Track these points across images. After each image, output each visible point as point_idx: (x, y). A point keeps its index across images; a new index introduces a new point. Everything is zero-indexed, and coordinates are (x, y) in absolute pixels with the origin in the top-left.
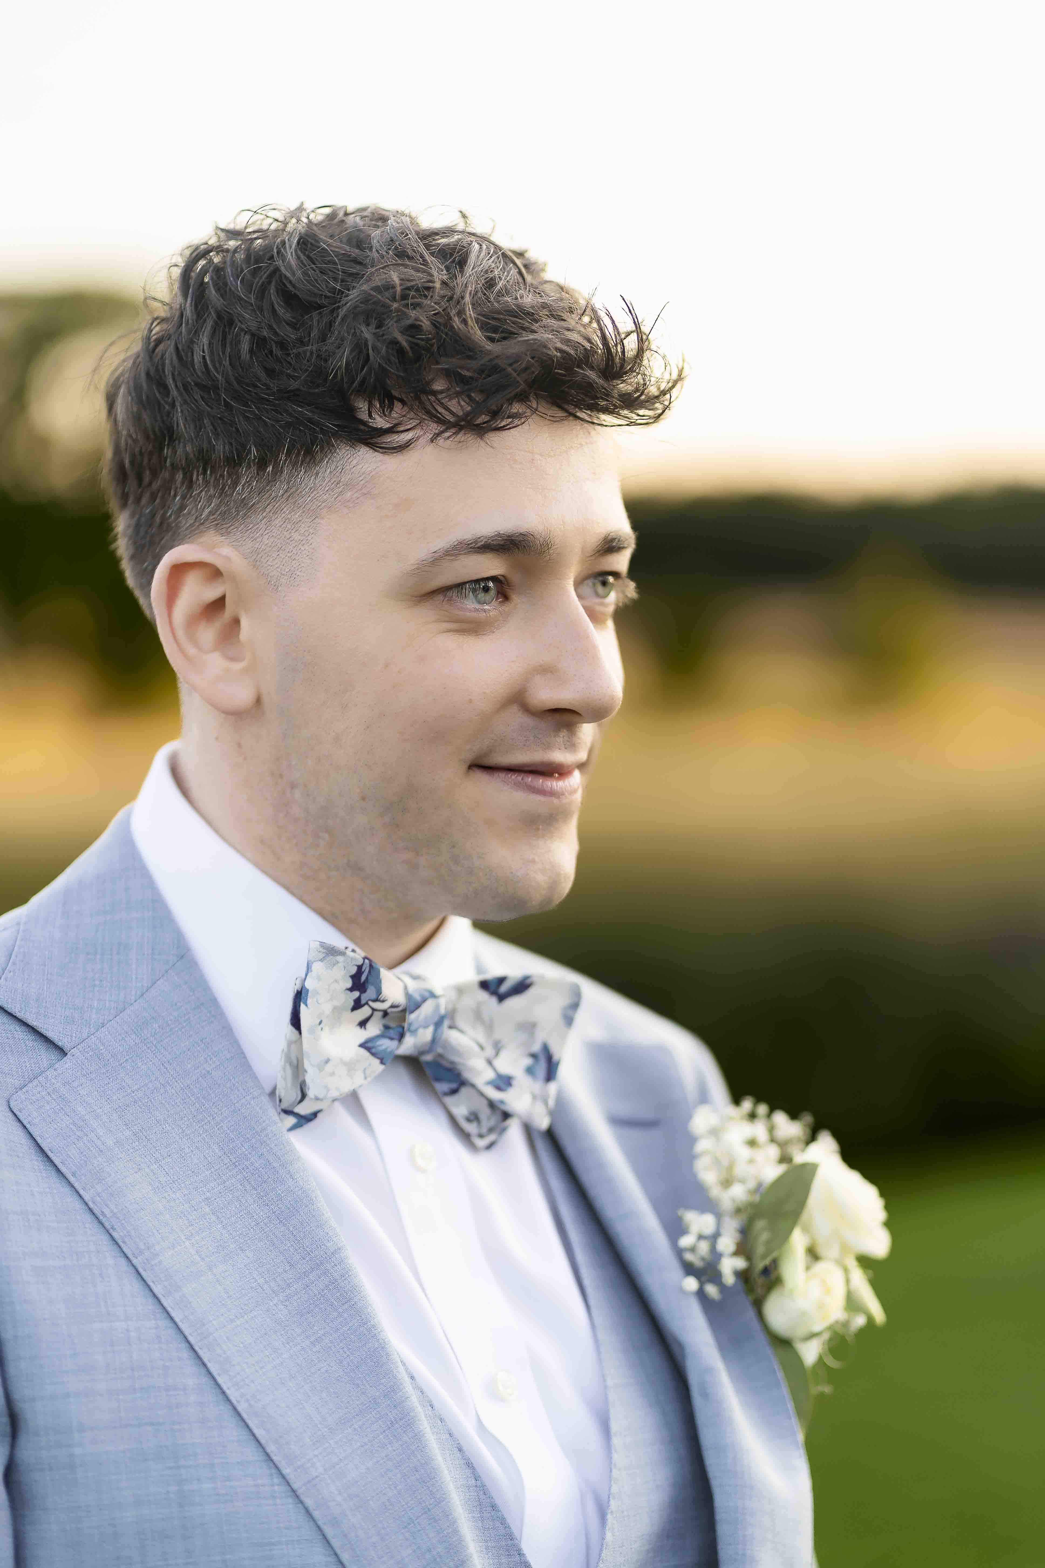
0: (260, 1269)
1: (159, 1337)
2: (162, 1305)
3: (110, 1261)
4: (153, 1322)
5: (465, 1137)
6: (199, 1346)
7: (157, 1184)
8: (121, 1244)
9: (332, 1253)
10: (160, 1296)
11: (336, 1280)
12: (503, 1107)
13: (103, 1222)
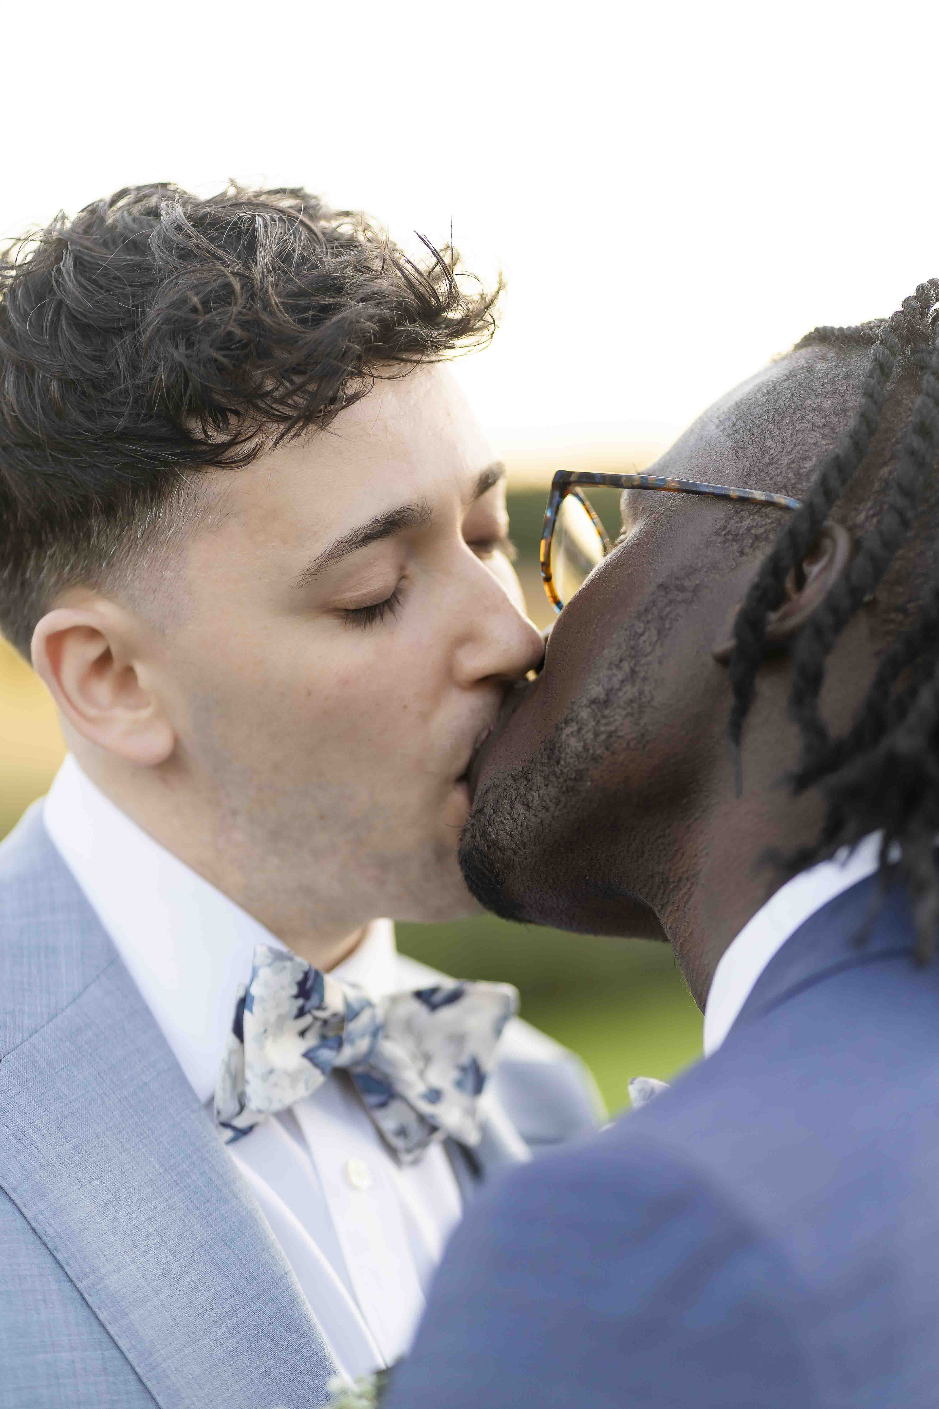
0: (206, 1295)
1: (105, 1369)
2: (108, 1333)
3: (54, 1286)
4: (99, 1352)
5: (392, 1152)
6: (147, 1378)
7: (99, 1201)
8: (65, 1266)
9: (279, 1278)
10: (106, 1323)
11: (284, 1307)
12: (431, 1121)
13: (46, 1241)
